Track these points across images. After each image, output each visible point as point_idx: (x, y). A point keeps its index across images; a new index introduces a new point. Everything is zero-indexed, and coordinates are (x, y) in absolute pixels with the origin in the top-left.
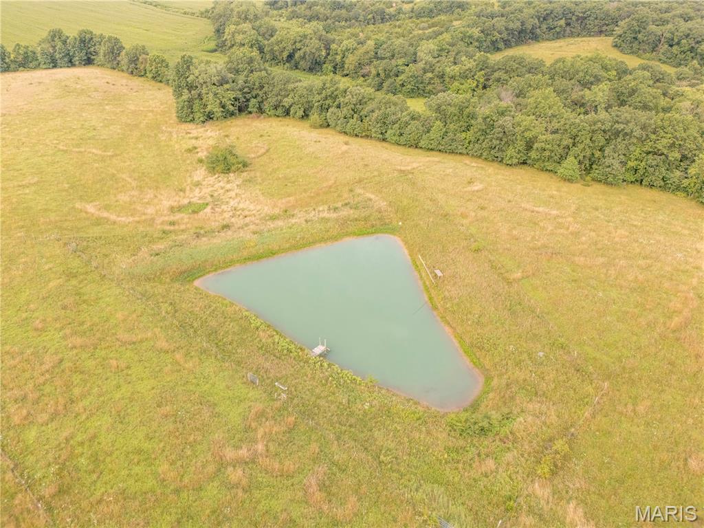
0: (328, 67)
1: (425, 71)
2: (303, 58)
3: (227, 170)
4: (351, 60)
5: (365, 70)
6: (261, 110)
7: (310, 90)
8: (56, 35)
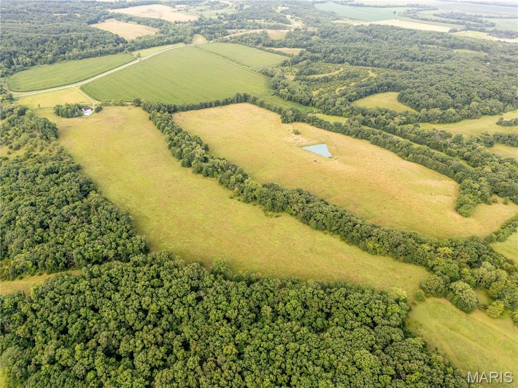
0: (310, 104)
1: (337, 109)
2: (304, 102)
3: (298, 134)
4: (317, 104)
5: (321, 107)
6: (299, 121)
7: (310, 117)
8: (238, 94)
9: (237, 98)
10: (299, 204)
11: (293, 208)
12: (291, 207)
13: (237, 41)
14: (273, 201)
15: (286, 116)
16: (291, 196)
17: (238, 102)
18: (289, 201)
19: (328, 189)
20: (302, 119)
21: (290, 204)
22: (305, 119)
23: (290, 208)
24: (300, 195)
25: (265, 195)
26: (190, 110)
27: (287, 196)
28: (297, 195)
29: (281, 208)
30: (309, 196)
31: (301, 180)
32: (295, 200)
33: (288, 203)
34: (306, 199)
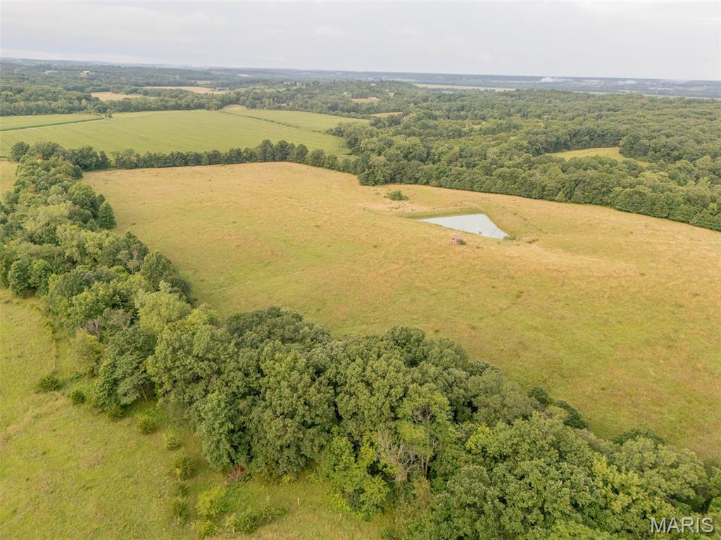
3: (401, 200)
6: (401, 181)
8: (267, 143)
9: (265, 151)
10: (406, 429)
11: (368, 455)
12: (356, 447)
13: (297, 107)
14: (243, 404)
15: (370, 167)
16: (353, 371)
17: (265, 160)
18: (346, 404)
19: (542, 336)
20: (409, 175)
21: (351, 426)
22: (417, 175)
23: (347, 457)
24: (413, 363)
25: (202, 368)
26: (142, 167)
27: (330, 372)
28: (391, 364)
29: (291, 453)
30: (463, 374)
31: (413, 300)
32: (379, 397)
33: (339, 418)
34: (448, 388)
